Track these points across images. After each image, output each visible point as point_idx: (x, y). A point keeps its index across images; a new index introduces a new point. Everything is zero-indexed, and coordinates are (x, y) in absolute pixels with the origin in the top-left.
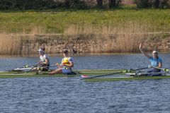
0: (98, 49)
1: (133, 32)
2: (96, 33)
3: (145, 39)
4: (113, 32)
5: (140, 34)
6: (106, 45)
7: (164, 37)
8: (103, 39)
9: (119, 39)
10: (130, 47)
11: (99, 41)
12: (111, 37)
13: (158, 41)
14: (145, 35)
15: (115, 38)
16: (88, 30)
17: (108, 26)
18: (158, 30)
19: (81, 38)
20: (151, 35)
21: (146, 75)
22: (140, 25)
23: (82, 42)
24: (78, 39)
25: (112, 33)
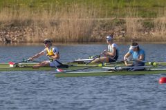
0: (37, 38)
1: (80, 18)
2: (33, 19)
3: (94, 26)
4: (55, 18)
5: (88, 20)
6: (46, 34)
7: (118, 24)
8: (43, 26)
9: (62, 26)
10: (75, 36)
11: (37, 28)
12: (52, 24)
13: (109, 28)
14: (94, 22)
15: (56, 24)
16: (24, 15)
17: (48, 10)
18: (110, 15)
19: (15, 25)
20: (101, 21)
21: (128, 69)
22: (88, 9)
23: (16, 29)
24: (12, 25)
25: (53, 18)
